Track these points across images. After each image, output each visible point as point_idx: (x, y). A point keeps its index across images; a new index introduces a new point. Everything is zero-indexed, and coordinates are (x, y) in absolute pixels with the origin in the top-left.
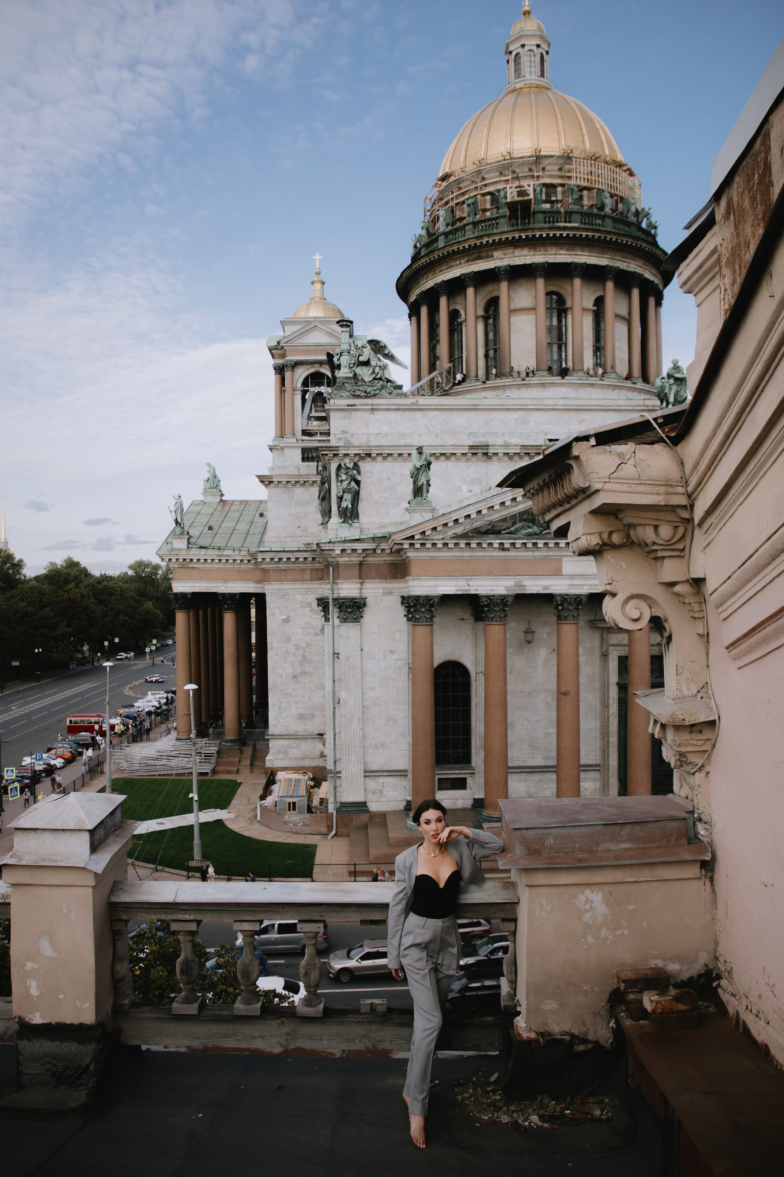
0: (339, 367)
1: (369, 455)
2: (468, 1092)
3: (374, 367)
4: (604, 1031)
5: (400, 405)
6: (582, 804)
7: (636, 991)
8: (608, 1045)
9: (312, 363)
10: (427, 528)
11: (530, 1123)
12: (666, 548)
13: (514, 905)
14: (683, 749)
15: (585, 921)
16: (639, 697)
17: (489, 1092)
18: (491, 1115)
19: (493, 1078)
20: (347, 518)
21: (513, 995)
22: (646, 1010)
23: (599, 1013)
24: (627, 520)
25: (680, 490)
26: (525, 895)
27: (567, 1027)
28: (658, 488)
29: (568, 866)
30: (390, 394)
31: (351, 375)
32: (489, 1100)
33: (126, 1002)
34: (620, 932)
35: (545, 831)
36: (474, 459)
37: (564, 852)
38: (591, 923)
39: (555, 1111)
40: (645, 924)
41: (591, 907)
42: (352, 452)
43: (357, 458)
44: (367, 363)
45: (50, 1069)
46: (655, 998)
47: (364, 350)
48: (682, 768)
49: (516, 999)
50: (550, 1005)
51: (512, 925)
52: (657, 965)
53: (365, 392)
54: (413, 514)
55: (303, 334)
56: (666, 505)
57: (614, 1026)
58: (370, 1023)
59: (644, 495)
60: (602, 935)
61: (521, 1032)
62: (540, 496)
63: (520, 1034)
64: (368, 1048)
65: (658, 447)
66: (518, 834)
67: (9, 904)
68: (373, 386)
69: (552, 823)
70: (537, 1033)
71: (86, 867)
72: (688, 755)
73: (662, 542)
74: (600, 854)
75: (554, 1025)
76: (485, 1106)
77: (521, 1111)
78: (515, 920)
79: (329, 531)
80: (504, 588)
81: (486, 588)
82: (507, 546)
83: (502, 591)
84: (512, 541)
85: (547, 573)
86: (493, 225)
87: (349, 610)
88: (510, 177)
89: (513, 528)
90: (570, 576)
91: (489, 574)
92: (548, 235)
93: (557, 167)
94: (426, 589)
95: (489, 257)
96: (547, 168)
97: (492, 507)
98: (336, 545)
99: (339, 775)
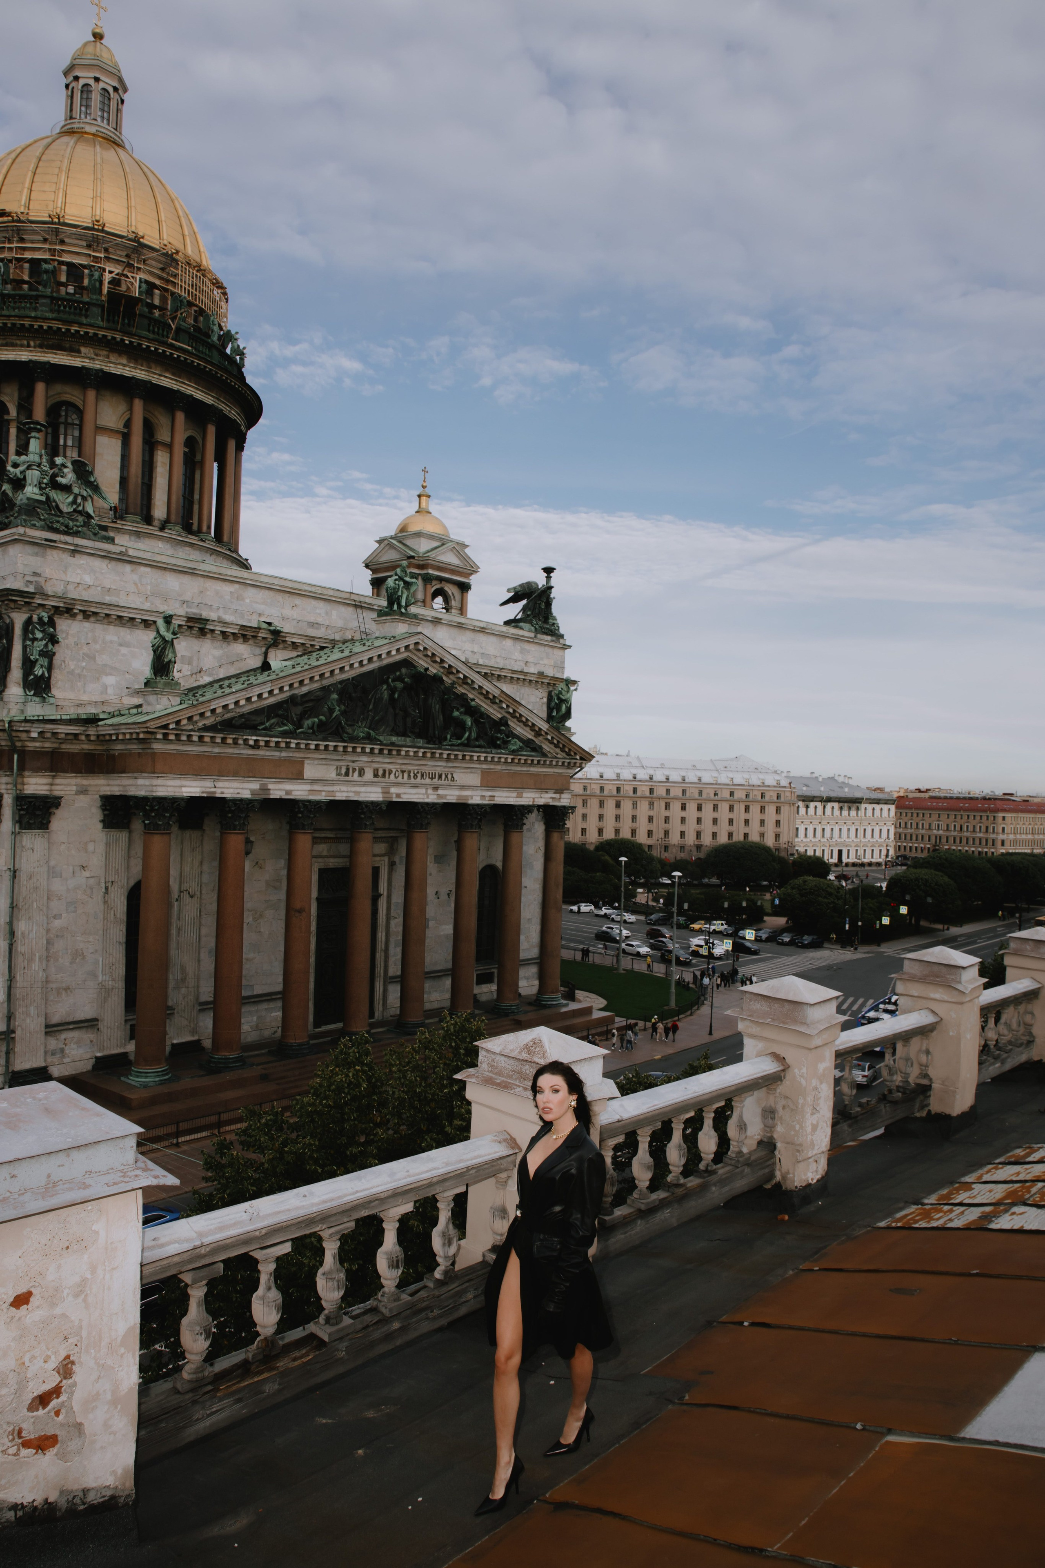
1: (69, 610)
3: (75, 496)
5: (109, 552)
10: (181, 717)
20: (38, 690)
30: (95, 534)
31: (42, 498)
44: (67, 489)
47: (66, 470)
53: (67, 526)
79: (12, 706)
80: (249, 792)
81: (231, 791)
82: (262, 744)
83: (247, 795)
84: (268, 739)
85: (290, 776)
86: (81, 310)
87: (38, 813)
88: (102, 255)
89: (268, 724)
90: (313, 781)
91: (235, 774)
92: (156, 349)
93: (162, 266)
94: (169, 789)
95: (73, 351)
96: (150, 262)
97: (251, 698)
98: (35, 725)
99: (13, 1035)
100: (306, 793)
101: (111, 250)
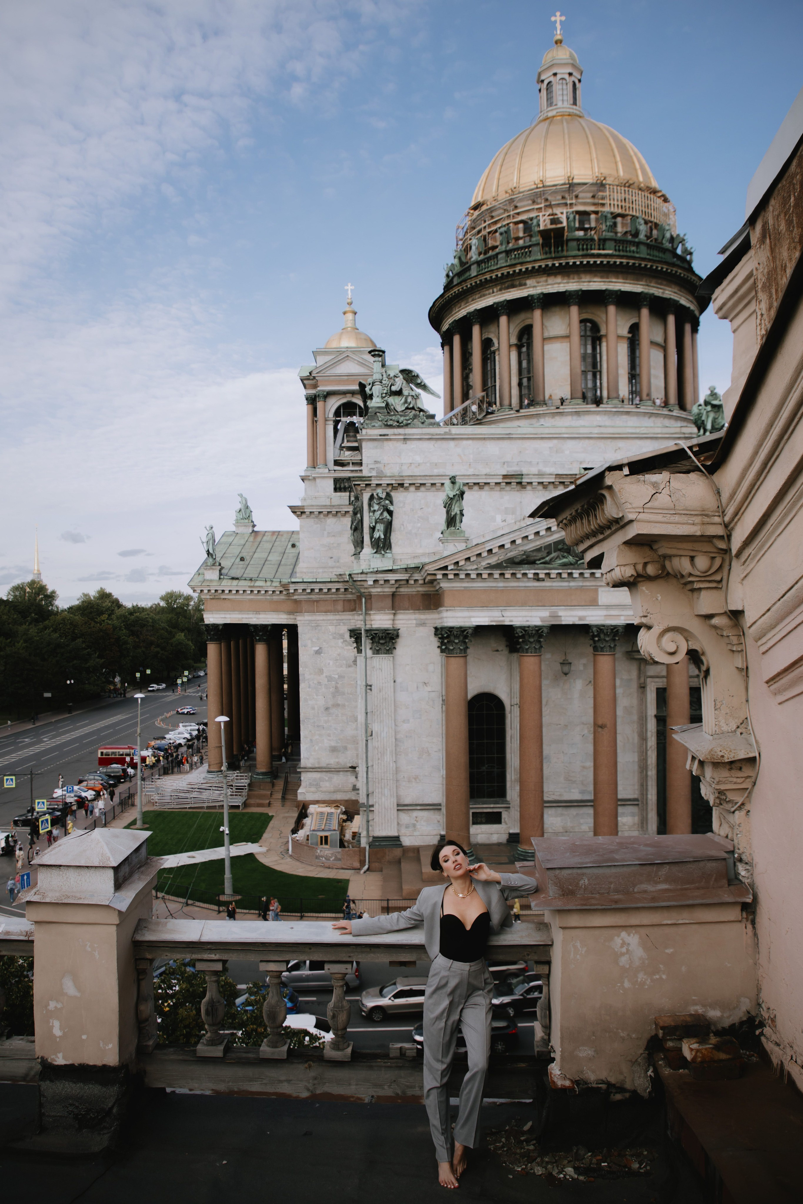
0: (371, 397)
1: (401, 485)
2: (501, 1142)
3: (407, 397)
4: (642, 1079)
5: (432, 435)
6: (617, 843)
7: (675, 1039)
8: (646, 1095)
9: (344, 393)
10: (461, 558)
11: (565, 1175)
12: (703, 579)
13: (547, 947)
14: (722, 787)
15: (621, 964)
16: (677, 732)
17: (522, 1141)
18: (524, 1167)
19: (527, 1127)
20: (379, 549)
21: (547, 1040)
22: (686, 1058)
23: (636, 1060)
24: (662, 551)
25: (717, 520)
26: (558, 937)
27: (603, 1075)
28: (694, 518)
29: (603, 907)
30: (423, 423)
31: (384, 405)
32: (522, 1151)
33: (151, 1043)
34: (657, 977)
35: (579, 871)
36: (508, 488)
37: (599, 893)
38: (628, 966)
39: (591, 1163)
40: (684, 969)
41: (628, 950)
42: (384, 482)
43: (390, 488)
44: (399, 393)
45: (72, 1111)
46: (695, 1046)
47: (397, 380)
48: (721, 807)
49: (550, 1044)
50: (585, 1052)
51: (546, 968)
52: (696, 1011)
53: (398, 422)
54: (446, 544)
55: (335, 364)
56: (702, 536)
57: (652, 1074)
58: (400, 1068)
59: (679, 526)
60: (639, 980)
61: (555, 1080)
62: (573, 527)
63: (554, 1082)
64: (398, 1094)
65: (693, 476)
66: (551, 873)
67: (32, 942)
68: (405, 416)
69: (586, 863)
70: (571, 1081)
71: (111, 905)
72: (727, 793)
73: (698, 573)
74: (637, 896)
75: (590, 1073)
76: (518, 1156)
77: (556, 1162)
78: (549, 963)
79: (362, 562)
80: (538, 619)
81: (520, 619)
82: (542, 576)
83: (537, 622)
84: (547, 571)
85: (583, 604)
86: (526, 253)
87: (381, 641)
88: (542, 205)
89: (547, 559)
90: (608, 607)
91: (523, 604)
92: (581, 262)
93: (591, 195)
94: (459, 620)
95: (522, 285)
96: (581, 195)
97: (527, 537)
98: (368, 576)
99: (372, 809)
100: (603, 618)
101: (549, 198)
